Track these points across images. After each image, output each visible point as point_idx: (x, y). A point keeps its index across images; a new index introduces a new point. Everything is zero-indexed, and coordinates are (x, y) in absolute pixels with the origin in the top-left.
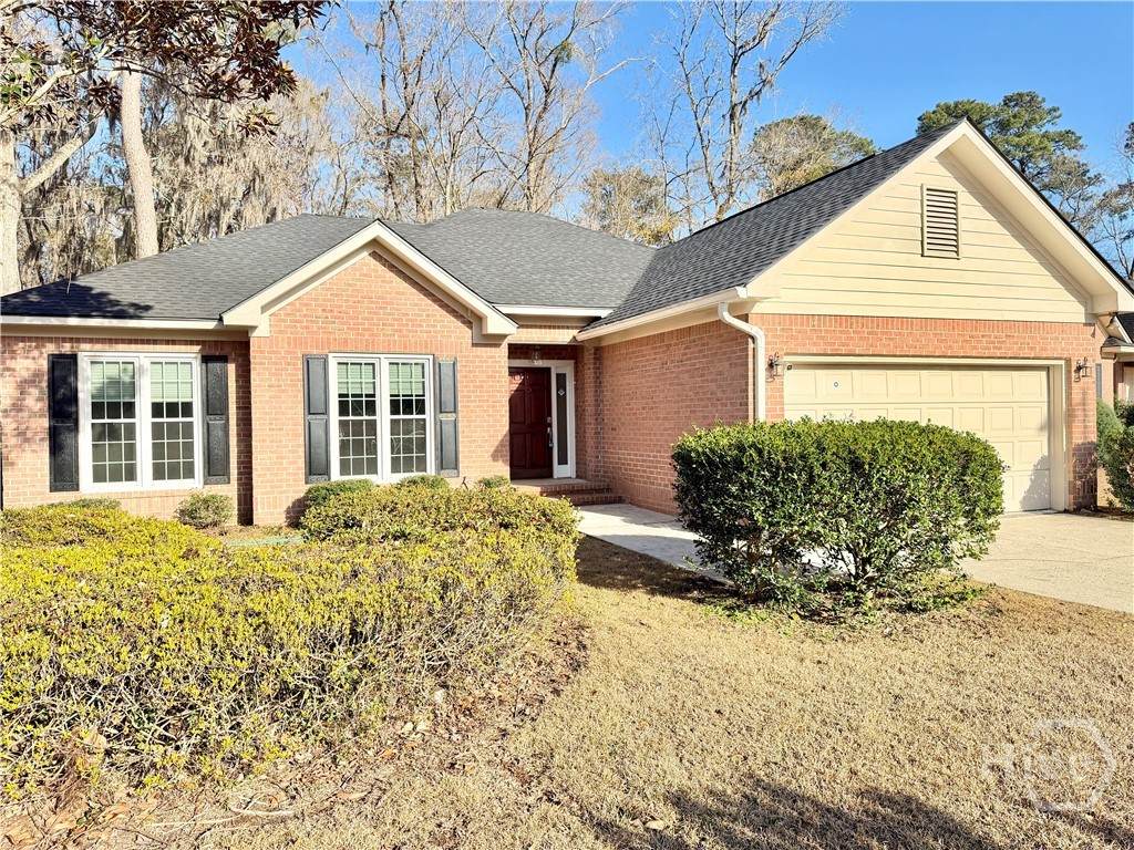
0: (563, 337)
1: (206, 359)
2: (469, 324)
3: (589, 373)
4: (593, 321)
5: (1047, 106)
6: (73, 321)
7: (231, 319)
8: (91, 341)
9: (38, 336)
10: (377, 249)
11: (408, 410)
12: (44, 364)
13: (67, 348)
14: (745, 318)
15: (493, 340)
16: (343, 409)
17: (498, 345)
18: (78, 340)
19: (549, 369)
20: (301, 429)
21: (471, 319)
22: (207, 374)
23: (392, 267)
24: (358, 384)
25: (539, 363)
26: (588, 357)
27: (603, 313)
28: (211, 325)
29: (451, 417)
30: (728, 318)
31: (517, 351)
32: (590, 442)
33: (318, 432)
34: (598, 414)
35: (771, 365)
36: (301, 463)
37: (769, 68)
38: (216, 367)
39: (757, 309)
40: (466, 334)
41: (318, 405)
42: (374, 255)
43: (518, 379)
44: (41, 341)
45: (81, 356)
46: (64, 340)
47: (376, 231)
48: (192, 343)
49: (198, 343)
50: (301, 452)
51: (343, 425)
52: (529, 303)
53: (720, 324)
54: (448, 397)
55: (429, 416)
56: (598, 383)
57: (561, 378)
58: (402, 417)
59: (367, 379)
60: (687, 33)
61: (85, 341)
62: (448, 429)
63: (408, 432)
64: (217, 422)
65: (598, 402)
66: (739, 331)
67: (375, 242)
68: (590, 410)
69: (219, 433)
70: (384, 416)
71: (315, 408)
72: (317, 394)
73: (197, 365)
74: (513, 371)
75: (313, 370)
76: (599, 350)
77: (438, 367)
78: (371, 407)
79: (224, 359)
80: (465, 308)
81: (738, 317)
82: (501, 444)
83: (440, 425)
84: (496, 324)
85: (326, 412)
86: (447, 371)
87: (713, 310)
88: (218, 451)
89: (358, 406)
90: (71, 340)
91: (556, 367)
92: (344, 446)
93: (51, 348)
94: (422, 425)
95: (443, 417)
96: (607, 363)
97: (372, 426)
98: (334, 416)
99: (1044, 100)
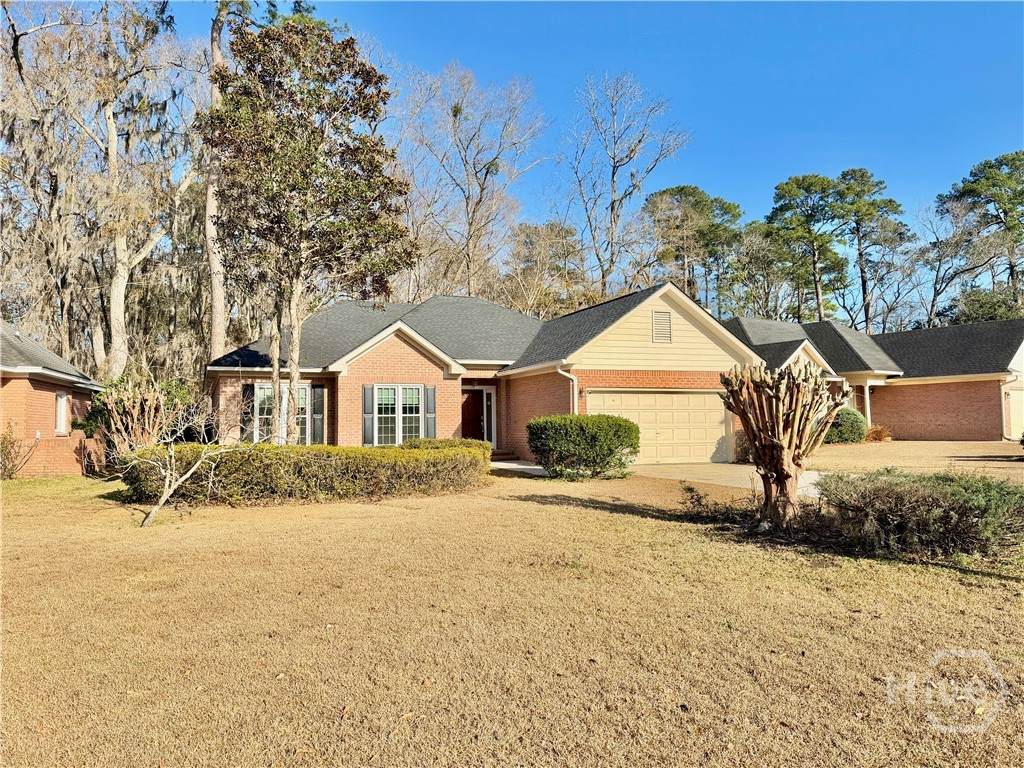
0: (490, 374)
1: (314, 387)
2: (442, 369)
3: (503, 393)
4: (505, 367)
5: (875, 179)
6: (257, 369)
7: (332, 368)
8: (261, 378)
9: (236, 376)
10: (399, 334)
11: (411, 412)
12: (239, 389)
13: (249, 381)
14: (568, 371)
15: (454, 377)
16: (380, 412)
17: (456, 379)
18: (255, 378)
19: (482, 391)
20: (360, 421)
21: (444, 366)
22: (314, 396)
23: (405, 341)
24: (387, 399)
25: (477, 388)
26: (503, 385)
27: (510, 363)
28: (319, 370)
29: (433, 416)
30: (560, 371)
31: (466, 381)
32: (504, 429)
33: (368, 423)
34: (508, 414)
35: (581, 392)
36: (360, 438)
37: (639, 177)
38: (318, 390)
39: (574, 367)
40: (441, 373)
41: (368, 410)
42: (397, 335)
43: (466, 396)
44: (238, 379)
45: (256, 385)
46: (249, 378)
47: (399, 325)
48: (307, 379)
49: (310, 379)
50: (361, 432)
51: (380, 419)
52: (472, 358)
53: (557, 372)
54: (431, 405)
55: (421, 415)
56: (508, 397)
57: (489, 396)
58: (408, 415)
59: (391, 396)
60: (579, 153)
61: (259, 378)
62: (431, 422)
63: (411, 423)
64: (319, 417)
65: (508, 408)
66: (565, 377)
67: (399, 330)
68: (504, 413)
69: (318, 423)
70: (399, 415)
71: (367, 410)
72: (368, 404)
73: (309, 389)
74: (464, 392)
75: (366, 394)
76: (508, 381)
77: (426, 390)
78: (393, 411)
79: (322, 387)
80: (441, 360)
81: (566, 371)
82: (458, 430)
83: (427, 420)
84: (456, 369)
85: (372, 413)
86: (430, 393)
87: (555, 367)
88: (318, 432)
89: (387, 409)
90: (251, 378)
91: (486, 389)
92: (380, 429)
93: (243, 381)
94: (418, 419)
95: (428, 415)
96: (512, 388)
97: (393, 419)
98: (376, 415)
99: (872, 175)
